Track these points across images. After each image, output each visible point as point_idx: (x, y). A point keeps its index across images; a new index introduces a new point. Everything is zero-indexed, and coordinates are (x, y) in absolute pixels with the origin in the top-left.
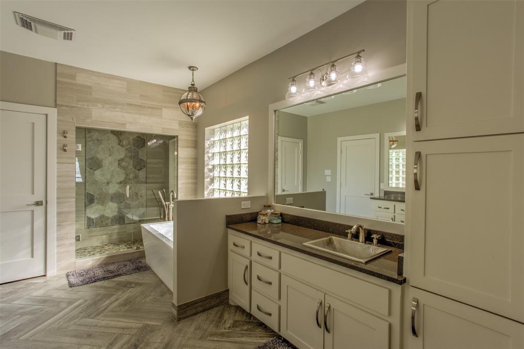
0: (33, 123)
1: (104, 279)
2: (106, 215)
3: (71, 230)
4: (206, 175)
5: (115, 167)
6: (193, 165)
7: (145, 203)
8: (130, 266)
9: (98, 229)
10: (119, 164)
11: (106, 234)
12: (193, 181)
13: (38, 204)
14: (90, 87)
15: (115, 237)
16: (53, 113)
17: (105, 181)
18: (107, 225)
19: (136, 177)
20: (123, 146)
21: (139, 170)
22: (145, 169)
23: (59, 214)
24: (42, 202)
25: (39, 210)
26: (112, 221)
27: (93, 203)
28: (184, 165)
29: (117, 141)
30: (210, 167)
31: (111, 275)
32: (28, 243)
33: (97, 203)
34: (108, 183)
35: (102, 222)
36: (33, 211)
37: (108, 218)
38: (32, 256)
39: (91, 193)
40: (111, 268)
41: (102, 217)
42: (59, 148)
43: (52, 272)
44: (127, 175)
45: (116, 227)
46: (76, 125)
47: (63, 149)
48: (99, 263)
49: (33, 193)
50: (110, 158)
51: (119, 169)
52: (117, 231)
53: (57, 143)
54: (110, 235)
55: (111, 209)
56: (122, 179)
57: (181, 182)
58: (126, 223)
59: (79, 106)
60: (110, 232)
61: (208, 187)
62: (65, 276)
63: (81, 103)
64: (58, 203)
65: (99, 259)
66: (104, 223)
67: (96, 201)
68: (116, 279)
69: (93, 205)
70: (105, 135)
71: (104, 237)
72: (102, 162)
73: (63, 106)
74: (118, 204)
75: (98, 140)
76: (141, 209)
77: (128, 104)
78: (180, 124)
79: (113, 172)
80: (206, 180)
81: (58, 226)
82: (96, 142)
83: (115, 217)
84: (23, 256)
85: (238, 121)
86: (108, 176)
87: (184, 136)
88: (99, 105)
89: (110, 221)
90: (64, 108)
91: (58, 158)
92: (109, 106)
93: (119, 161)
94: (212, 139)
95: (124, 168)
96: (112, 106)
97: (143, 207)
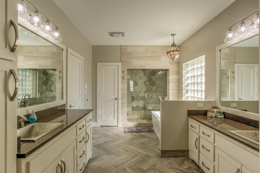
0: (114, 69)
1: (136, 132)
2: (139, 106)
3: (126, 110)
4: (183, 89)
5: (143, 85)
6: (177, 83)
7: (155, 102)
8: (146, 129)
9: (136, 111)
10: (144, 84)
11: (139, 114)
12: (177, 92)
13: (116, 99)
14: (132, 52)
15: (142, 116)
16: (120, 64)
17: (139, 91)
18: (139, 110)
19: (151, 89)
20: (146, 75)
21: (152, 86)
22: (155, 86)
23: (122, 103)
24: (117, 98)
25: (116, 101)
26: (141, 109)
27: (134, 100)
28: (172, 84)
29: (144, 73)
30: (186, 84)
31: (138, 131)
32: (113, 113)
33: (136, 100)
34: (140, 92)
35: (138, 108)
36: (114, 102)
37: (140, 107)
38: (114, 118)
39: (134, 96)
40: (139, 128)
41: (138, 106)
42: (122, 78)
43: (120, 125)
44: (147, 88)
45: (143, 111)
46: (127, 68)
47: (123, 78)
48: (135, 125)
49: (114, 95)
50: (141, 81)
51: (144, 86)
52: (143, 113)
53: (121, 76)
54: (141, 115)
55: (141, 104)
56: (145, 90)
57: (171, 92)
58: (147, 110)
59: (128, 60)
60: (140, 113)
61: (185, 95)
62: (123, 128)
63: (129, 59)
64: (122, 99)
65: (135, 124)
66: (138, 109)
67: (135, 99)
68: (140, 133)
69: (134, 101)
70: (139, 71)
71: (138, 115)
72: (138, 83)
73: (123, 61)
74: (144, 101)
75: (136, 73)
76: (153, 104)
77: (146, 57)
78: (170, 63)
79: (142, 87)
80: (183, 91)
81: (122, 108)
82: (135, 74)
83: (142, 107)
84: (111, 118)
85: (200, 58)
86: (140, 89)
87: (172, 69)
88: (135, 59)
89: (141, 108)
90: (123, 62)
91: (121, 81)
92: (138, 59)
93: (144, 82)
94: (187, 69)
95: (146, 85)
96: (140, 59)
97: (154, 104)
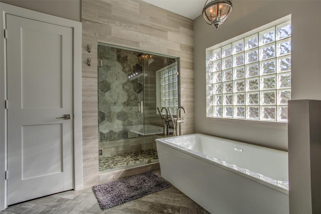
0: (61, 36)
2: (114, 131)
4: (207, 93)
5: (120, 90)
6: (191, 85)
7: (142, 120)
9: (108, 142)
10: (123, 87)
11: (115, 147)
12: (190, 99)
13: (66, 117)
14: (110, 5)
15: (121, 149)
16: (78, 26)
17: (113, 101)
18: (114, 139)
19: (136, 99)
20: (126, 72)
21: (138, 93)
22: (143, 92)
23: (84, 128)
24: (69, 115)
25: (67, 124)
26: (119, 136)
27: (104, 120)
29: (122, 67)
30: (210, 85)
32: (58, 157)
33: (107, 120)
34: (115, 103)
35: (111, 136)
36: (62, 125)
37: (115, 133)
38: (62, 171)
39: (103, 112)
41: (111, 132)
42: (83, 62)
43: (79, 187)
44: (129, 97)
45: (122, 140)
46: (98, 41)
47: (88, 63)
49: (62, 107)
50: (117, 83)
51: (123, 92)
52: (122, 144)
53: (82, 57)
54: (117, 148)
55: (117, 126)
56: (126, 100)
58: (129, 137)
59: (100, 22)
60: (117, 145)
61: (209, 104)
63: (102, 20)
64: (83, 117)
66: (112, 138)
67: (106, 119)
69: (104, 122)
70: (112, 62)
71: (113, 149)
72: (110, 85)
73: (86, 20)
74: (123, 121)
75: (107, 66)
76: (140, 126)
77: (140, 24)
78: (182, 46)
79: (119, 93)
81: (84, 140)
82: (106, 68)
83: (120, 132)
84: (54, 171)
86: (115, 97)
87: (185, 58)
88: (117, 23)
89: (117, 135)
90: (88, 22)
91: (83, 72)
92: (125, 25)
93: (123, 84)
94: (211, 60)
95: (127, 91)
96: (128, 25)
97: (141, 125)
